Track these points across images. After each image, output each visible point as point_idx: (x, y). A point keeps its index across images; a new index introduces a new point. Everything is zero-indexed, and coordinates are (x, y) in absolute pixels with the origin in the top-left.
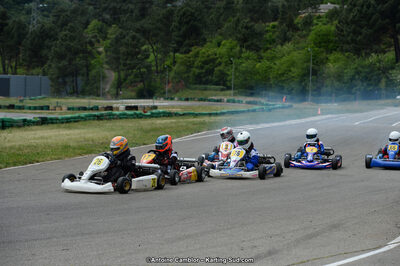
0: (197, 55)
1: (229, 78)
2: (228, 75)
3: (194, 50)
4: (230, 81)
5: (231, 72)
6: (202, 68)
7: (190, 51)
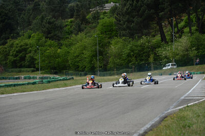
0: (12, 46)
1: (36, 62)
2: (36, 60)
3: (10, 42)
4: (38, 64)
5: (38, 57)
6: (16, 56)
7: (6, 43)
